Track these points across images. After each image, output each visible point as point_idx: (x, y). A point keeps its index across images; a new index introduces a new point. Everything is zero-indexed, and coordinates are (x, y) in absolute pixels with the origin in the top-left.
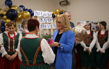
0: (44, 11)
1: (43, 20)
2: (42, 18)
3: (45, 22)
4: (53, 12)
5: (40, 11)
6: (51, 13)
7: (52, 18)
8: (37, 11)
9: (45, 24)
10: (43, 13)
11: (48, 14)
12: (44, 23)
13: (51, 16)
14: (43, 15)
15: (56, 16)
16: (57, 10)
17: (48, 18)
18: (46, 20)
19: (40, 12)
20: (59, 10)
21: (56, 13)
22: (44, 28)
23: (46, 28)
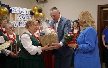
0: (22, 8)
1: (21, 17)
2: (20, 15)
3: (24, 19)
4: (31, 10)
5: (18, 7)
6: (29, 10)
7: (30, 16)
8: (15, 8)
9: (23, 22)
10: (21, 9)
11: (26, 11)
12: (22, 20)
13: (30, 13)
14: (21, 12)
15: (34, 13)
16: (36, 8)
17: (26, 15)
18: (24, 18)
19: (18, 9)
20: (37, 7)
21: (34, 10)
22: (22, 26)
23: (24, 26)
